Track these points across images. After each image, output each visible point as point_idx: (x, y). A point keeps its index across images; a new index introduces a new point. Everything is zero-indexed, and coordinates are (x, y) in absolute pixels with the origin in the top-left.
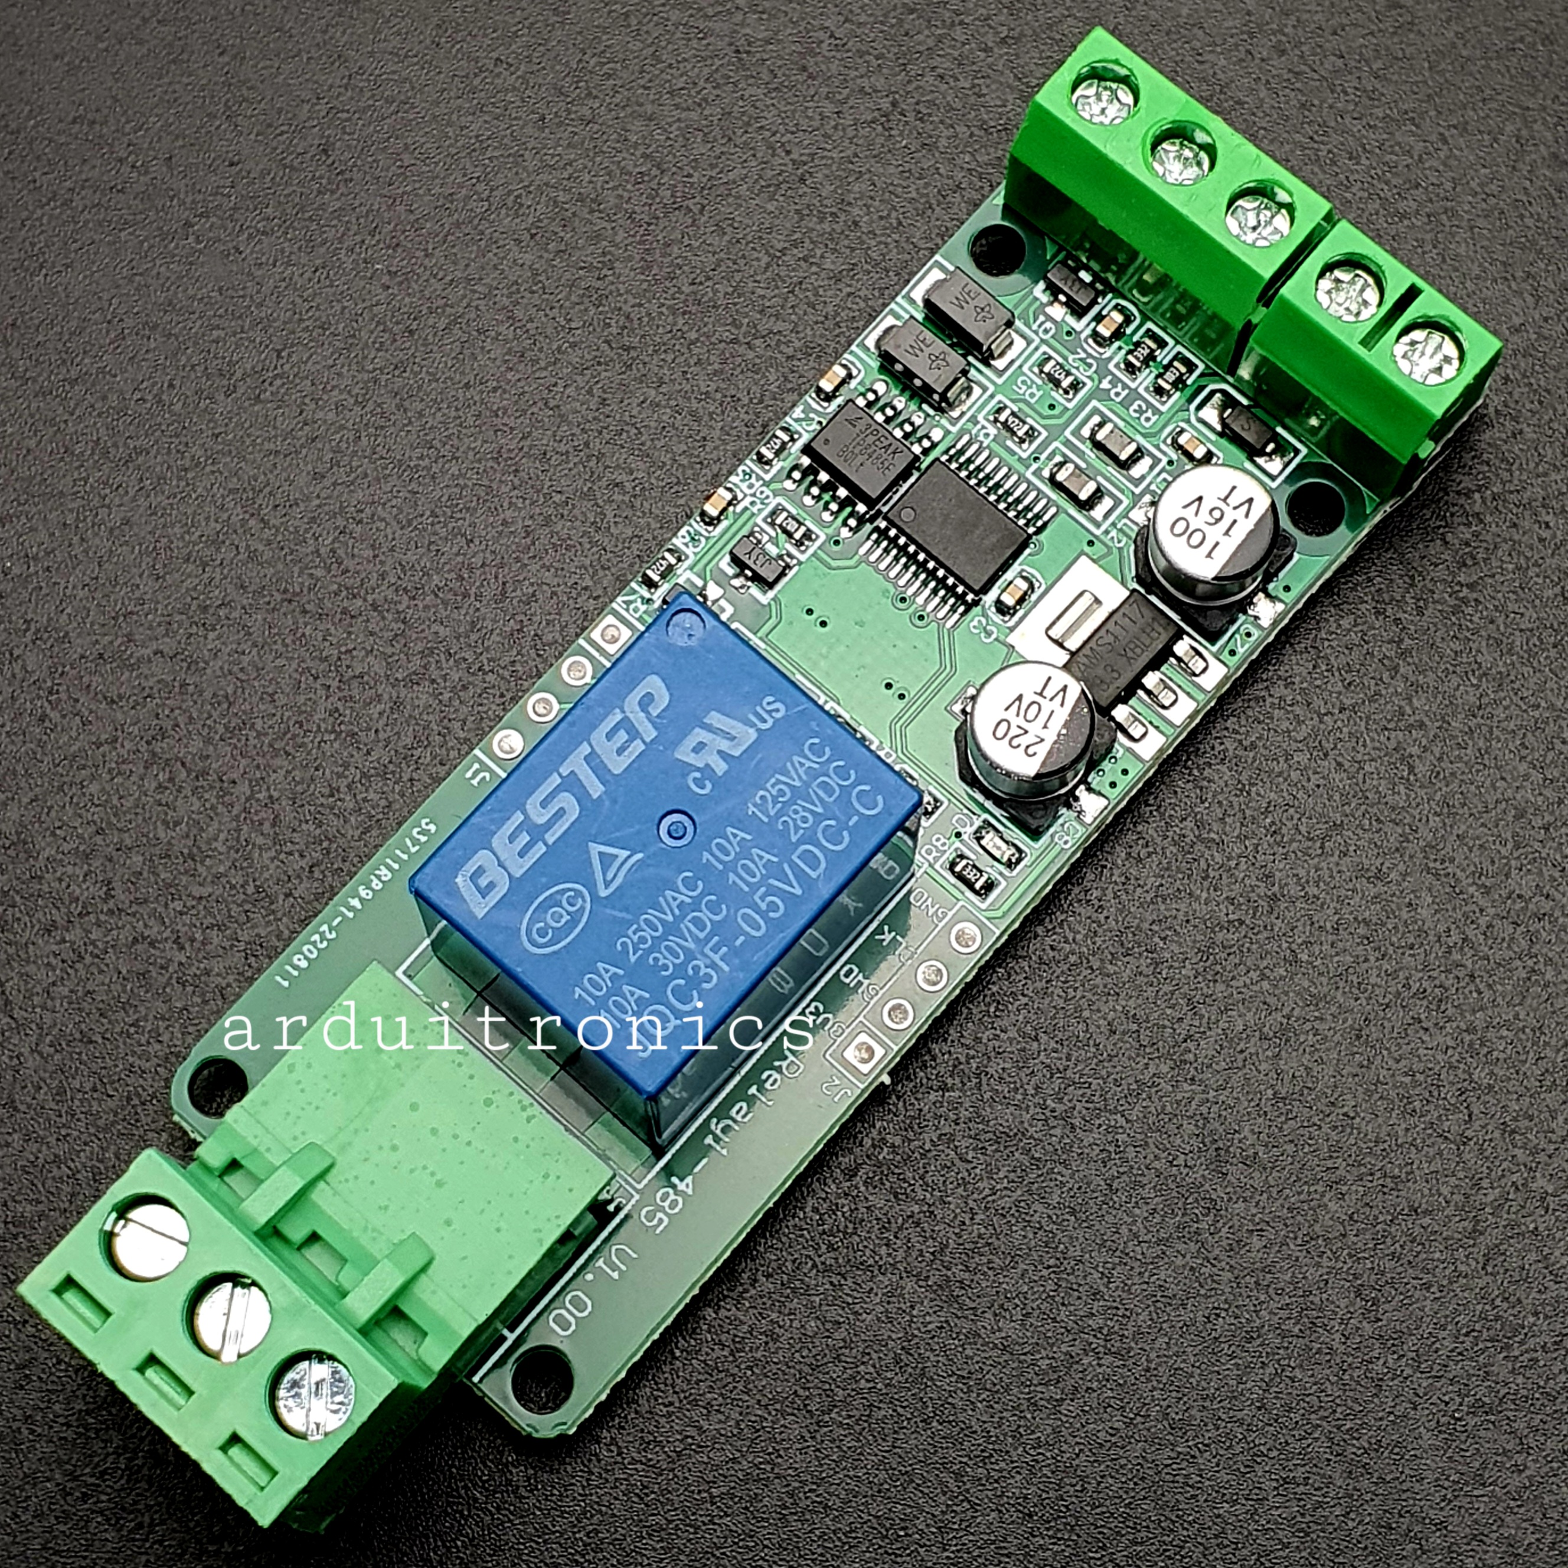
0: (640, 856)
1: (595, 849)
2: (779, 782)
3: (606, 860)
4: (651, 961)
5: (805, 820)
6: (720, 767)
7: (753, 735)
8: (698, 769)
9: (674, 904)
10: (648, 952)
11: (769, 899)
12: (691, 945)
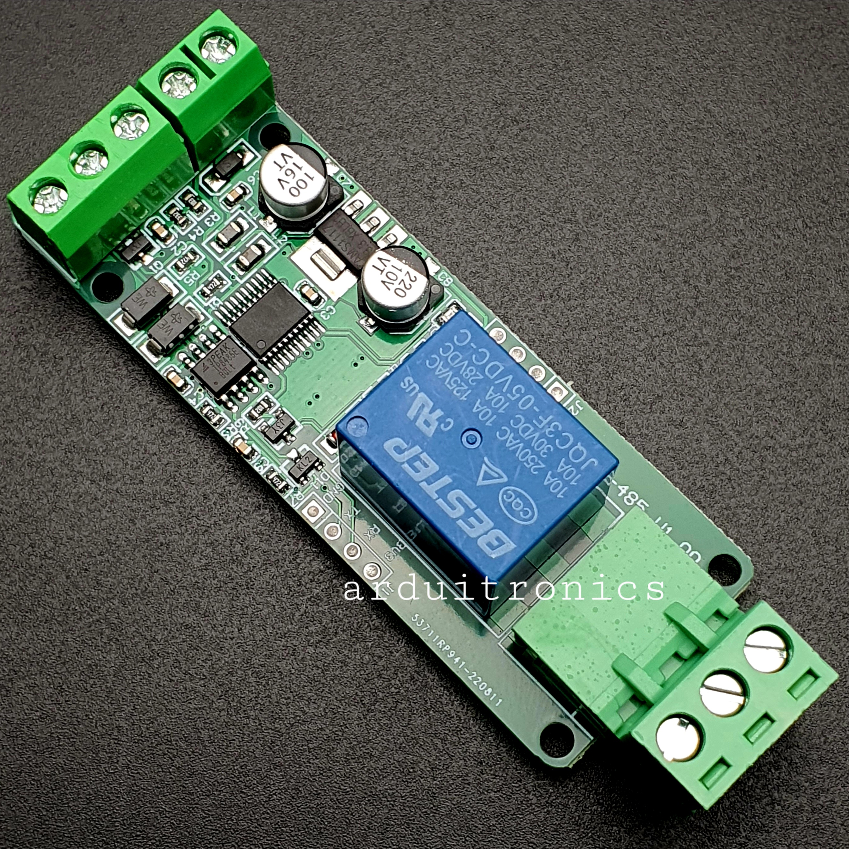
0: (486, 459)
1: (480, 482)
2: (449, 383)
3: (487, 477)
4: (545, 456)
5: (471, 371)
6: (439, 413)
7: (422, 395)
8: (439, 425)
9: (514, 442)
10: (540, 457)
11: (514, 391)
12: (537, 435)
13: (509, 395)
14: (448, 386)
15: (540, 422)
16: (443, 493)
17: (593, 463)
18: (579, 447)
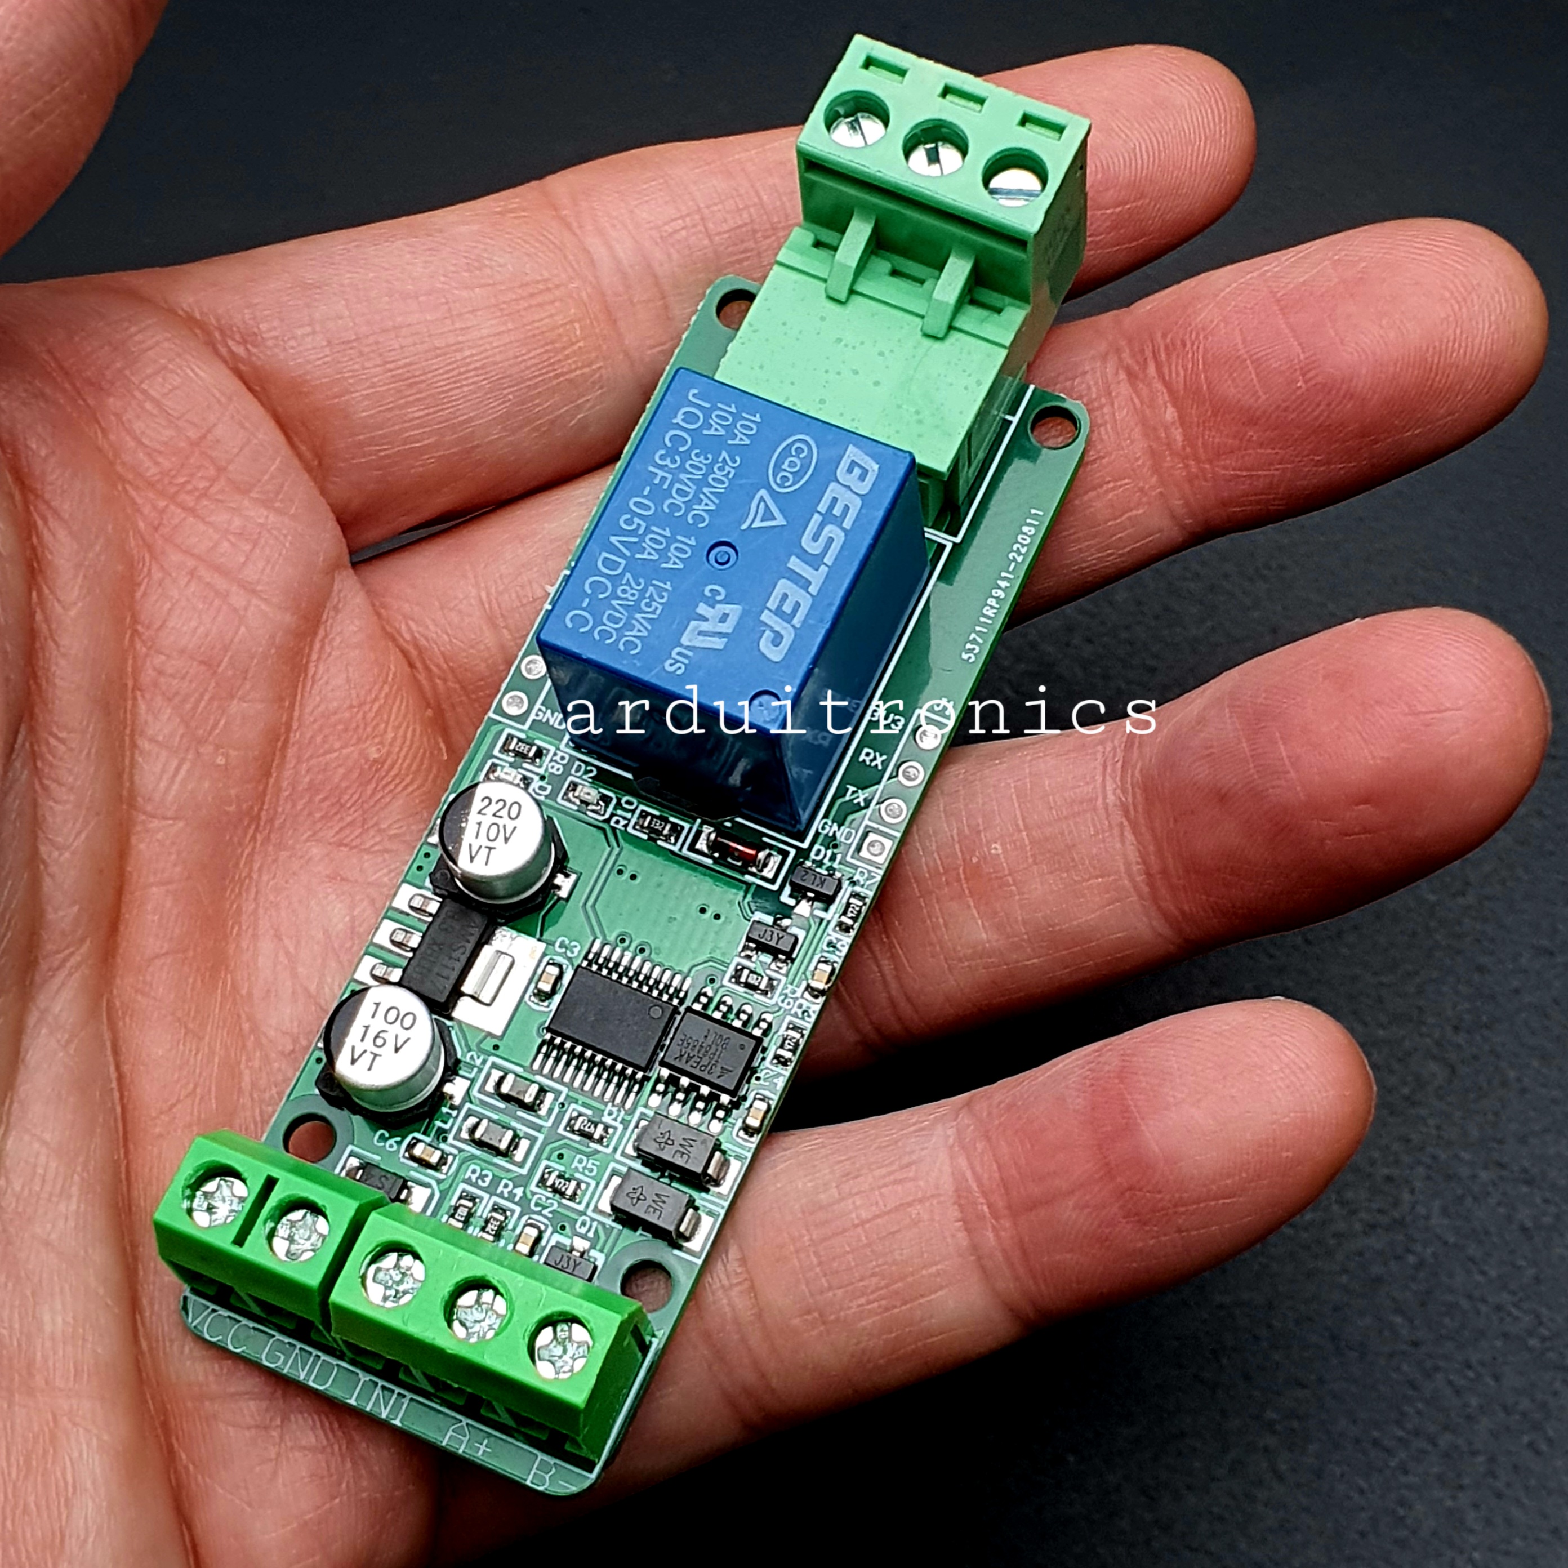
0: (744, 527)
1: (780, 521)
2: (653, 612)
3: (768, 515)
4: (709, 456)
5: (624, 591)
6: (702, 609)
7: (685, 640)
8: (720, 602)
9: (706, 501)
10: (715, 461)
11: (634, 527)
12: (683, 476)
13: (641, 532)
14: (658, 612)
15: (664, 479)
16: (814, 561)
17: (694, 395)
18: (679, 419)
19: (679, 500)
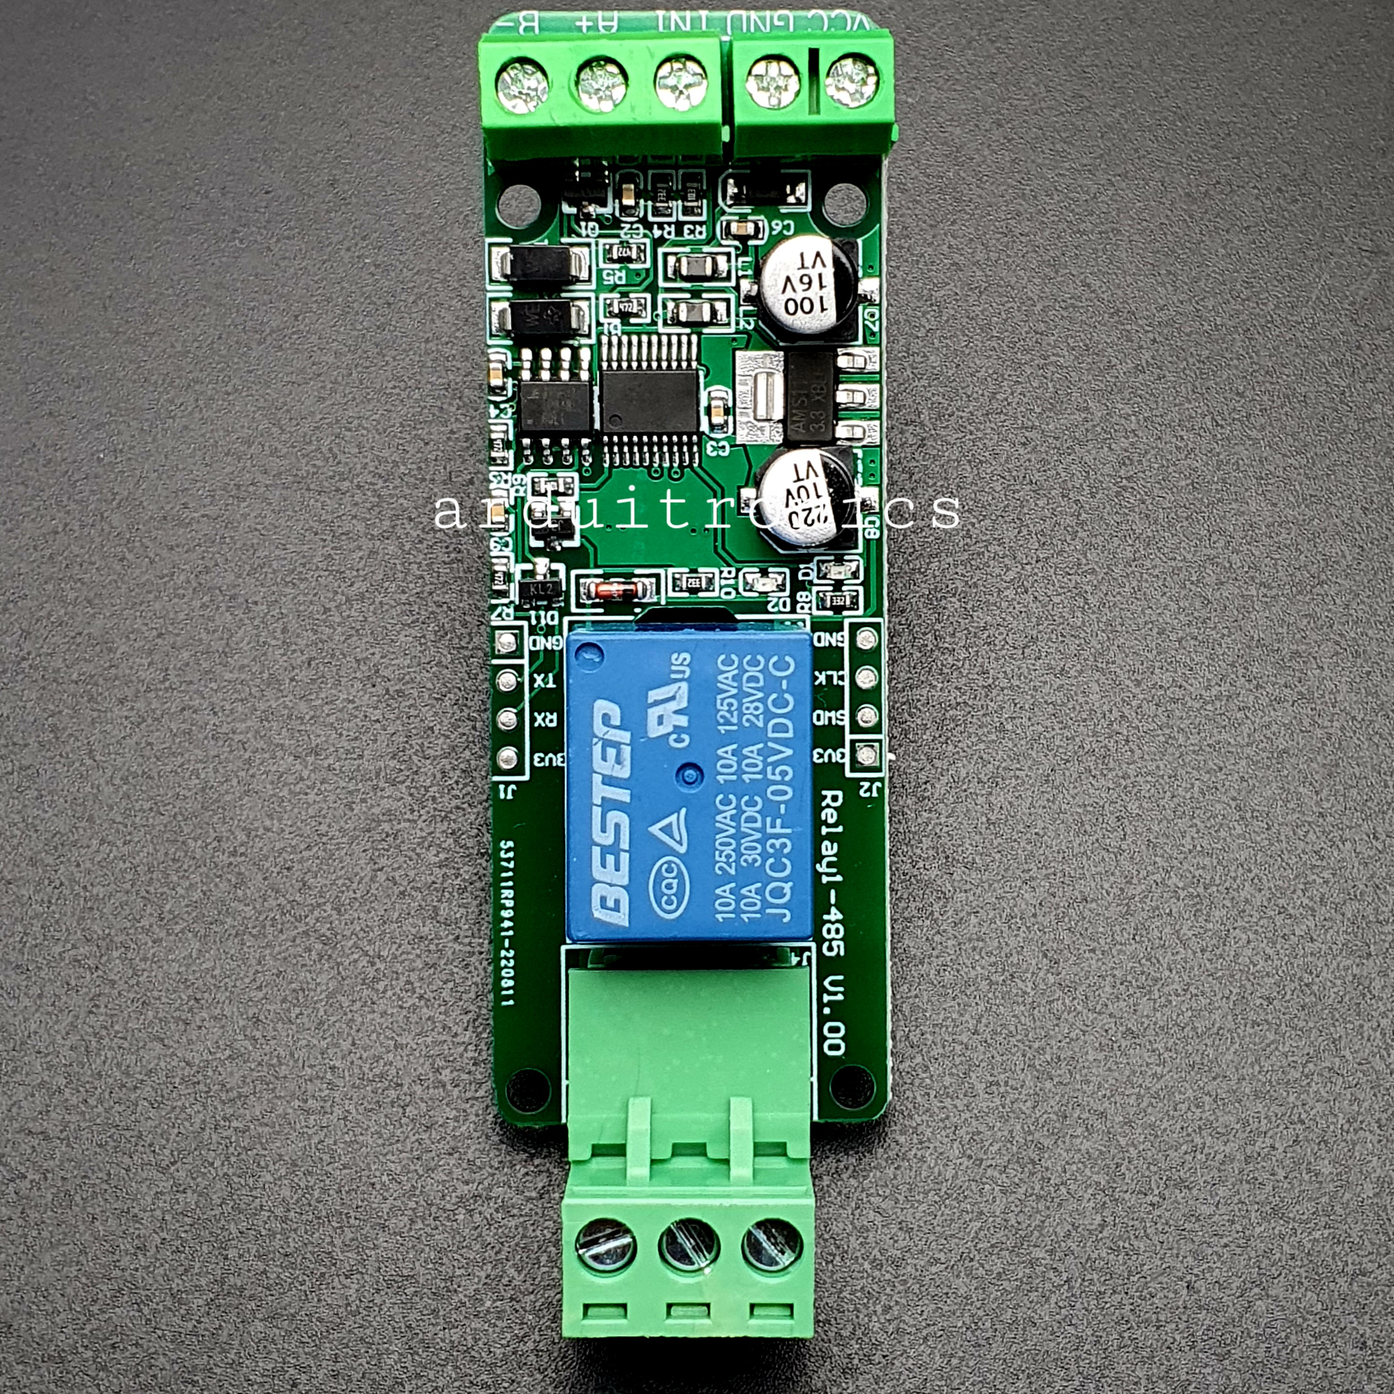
0: (683, 811)
2: (723, 700)
3: (667, 830)
4: (744, 864)
5: (756, 708)
6: (683, 721)
7: (684, 686)
8: (672, 733)
9: (728, 821)
10: (737, 862)
11: (777, 771)
12: (758, 836)
13: (769, 769)
14: (719, 702)
15: (773, 826)
17: (784, 916)
18: (787, 887)
19: (750, 812)
